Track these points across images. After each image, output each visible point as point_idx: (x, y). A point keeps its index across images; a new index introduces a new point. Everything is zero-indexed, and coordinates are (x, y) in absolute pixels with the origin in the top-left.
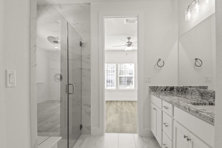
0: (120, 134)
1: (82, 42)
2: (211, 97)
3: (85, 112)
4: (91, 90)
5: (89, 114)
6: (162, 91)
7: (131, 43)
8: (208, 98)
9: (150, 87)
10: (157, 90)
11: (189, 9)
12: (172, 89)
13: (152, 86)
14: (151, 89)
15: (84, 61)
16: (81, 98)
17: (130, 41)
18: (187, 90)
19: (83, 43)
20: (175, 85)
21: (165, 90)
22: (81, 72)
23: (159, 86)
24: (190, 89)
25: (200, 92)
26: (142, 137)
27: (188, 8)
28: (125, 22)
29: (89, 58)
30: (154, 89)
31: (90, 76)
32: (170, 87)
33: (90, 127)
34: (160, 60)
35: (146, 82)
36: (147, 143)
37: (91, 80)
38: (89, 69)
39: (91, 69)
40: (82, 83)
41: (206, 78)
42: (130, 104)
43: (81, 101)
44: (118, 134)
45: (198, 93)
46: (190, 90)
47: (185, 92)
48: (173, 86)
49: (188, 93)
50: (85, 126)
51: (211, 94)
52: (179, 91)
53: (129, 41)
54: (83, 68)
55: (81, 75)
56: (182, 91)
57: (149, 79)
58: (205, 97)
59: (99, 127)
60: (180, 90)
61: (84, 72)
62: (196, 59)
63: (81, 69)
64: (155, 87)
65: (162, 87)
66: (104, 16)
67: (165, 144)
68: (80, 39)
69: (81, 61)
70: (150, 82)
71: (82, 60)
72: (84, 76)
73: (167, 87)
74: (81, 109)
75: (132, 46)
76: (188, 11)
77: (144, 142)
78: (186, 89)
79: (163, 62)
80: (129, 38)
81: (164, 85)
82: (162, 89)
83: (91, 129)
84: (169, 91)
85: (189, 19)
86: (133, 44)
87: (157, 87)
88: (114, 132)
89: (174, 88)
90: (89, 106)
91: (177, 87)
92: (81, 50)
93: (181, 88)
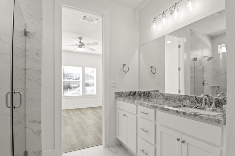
0: (82, 150)
1: (27, 30)
2: (176, 100)
3: (32, 131)
4: (41, 100)
5: (39, 133)
6: (127, 96)
7: (83, 44)
8: (173, 101)
9: (116, 93)
10: (122, 95)
11: (155, 22)
12: (134, 94)
13: (118, 91)
14: (117, 94)
15: (29, 59)
16: (25, 112)
17: (82, 41)
18: (150, 95)
19: (29, 32)
20: (137, 90)
21: (129, 95)
22: (25, 73)
23: (124, 91)
24: (153, 93)
25: (165, 96)
26: (108, 147)
27: (154, 20)
28: (82, 18)
29: (38, 54)
30: (119, 95)
31: (40, 79)
32: (133, 92)
33: (41, 152)
34: (124, 65)
35: (112, 87)
36: (116, 152)
37: (41, 86)
38: (38, 70)
39: (41, 70)
40: (26, 91)
41: (158, 84)
42: (79, 112)
43: (25, 116)
44: (79, 151)
45: (163, 97)
46: (154, 95)
47: (148, 97)
48: (135, 91)
49: (151, 97)
50: (33, 152)
51: (176, 97)
52: (140, 96)
53: (80, 41)
54: (28, 68)
55: (25, 77)
56: (144, 95)
57: (114, 84)
58: (169, 100)
59: (55, 149)
60: (142, 95)
61: (29, 74)
62: (152, 67)
63: (25, 69)
64: (120, 92)
65: (127, 92)
66: (63, 4)
67: (143, 150)
68: (24, 25)
69: (25, 57)
70: (116, 88)
71: (27, 55)
72: (30, 79)
73: (130, 92)
74: (25, 128)
75: (84, 47)
76: (153, 23)
77: (113, 153)
78: (149, 93)
79: (128, 67)
80: (80, 38)
81: (128, 91)
82: (127, 95)
83: (41, 153)
84: (132, 96)
85: (155, 30)
86: (85, 46)
87: (123, 92)
88: (73, 150)
89: (136, 93)
90: (39, 122)
91: (139, 92)
92: (26, 41)
93: (143, 92)
